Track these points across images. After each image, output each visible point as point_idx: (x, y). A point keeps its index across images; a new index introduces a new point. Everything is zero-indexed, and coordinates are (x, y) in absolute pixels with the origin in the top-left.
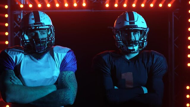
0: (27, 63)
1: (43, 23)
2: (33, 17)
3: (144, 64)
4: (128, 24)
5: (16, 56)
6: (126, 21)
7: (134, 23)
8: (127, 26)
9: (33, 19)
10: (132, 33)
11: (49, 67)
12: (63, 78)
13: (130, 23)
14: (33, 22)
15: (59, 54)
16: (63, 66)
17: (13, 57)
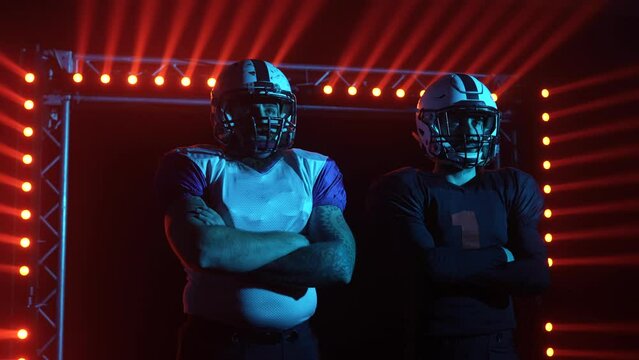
0: (235, 180)
1: (277, 85)
2: (253, 69)
3: (499, 193)
4: (464, 97)
5: (209, 162)
6: (458, 90)
7: (476, 96)
8: (463, 102)
9: (252, 73)
10: (470, 121)
11: (290, 190)
12: (323, 219)
13: (469, 96)
14: (254, 79)
15: (308, 160)
16: (319, 194)
17: (202, 164)
